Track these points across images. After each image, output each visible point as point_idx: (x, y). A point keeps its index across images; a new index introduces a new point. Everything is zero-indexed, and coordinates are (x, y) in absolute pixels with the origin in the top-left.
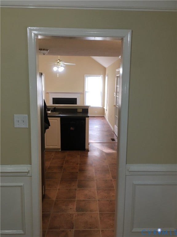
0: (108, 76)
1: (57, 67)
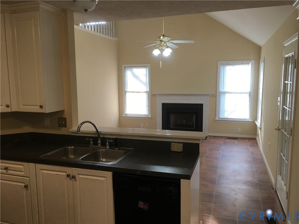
0: (264, 61)
1: (160, 50)
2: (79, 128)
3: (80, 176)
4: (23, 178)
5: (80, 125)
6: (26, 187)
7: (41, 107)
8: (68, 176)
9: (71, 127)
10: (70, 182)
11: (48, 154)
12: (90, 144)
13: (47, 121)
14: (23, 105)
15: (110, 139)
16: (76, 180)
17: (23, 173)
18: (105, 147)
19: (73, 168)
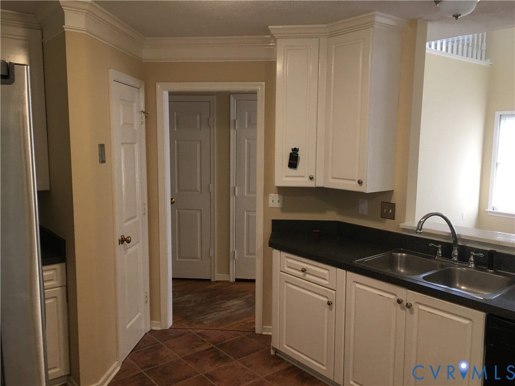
2: (421, 223)
3: (421, 307)
4: (327, 289)
5: (422, 219)
6: (329, 304)
7: (360, 183)
8: (399, 302)
9: (403, 221)
10: (403, 313)
11: (367, 259)
12: (436, 254)
13: (364, 207)
14: (333, 178)
15: (477, 251)
16: (412, 313)
17: (327, 283)
18: (467, 265)
19: (408, 291)
